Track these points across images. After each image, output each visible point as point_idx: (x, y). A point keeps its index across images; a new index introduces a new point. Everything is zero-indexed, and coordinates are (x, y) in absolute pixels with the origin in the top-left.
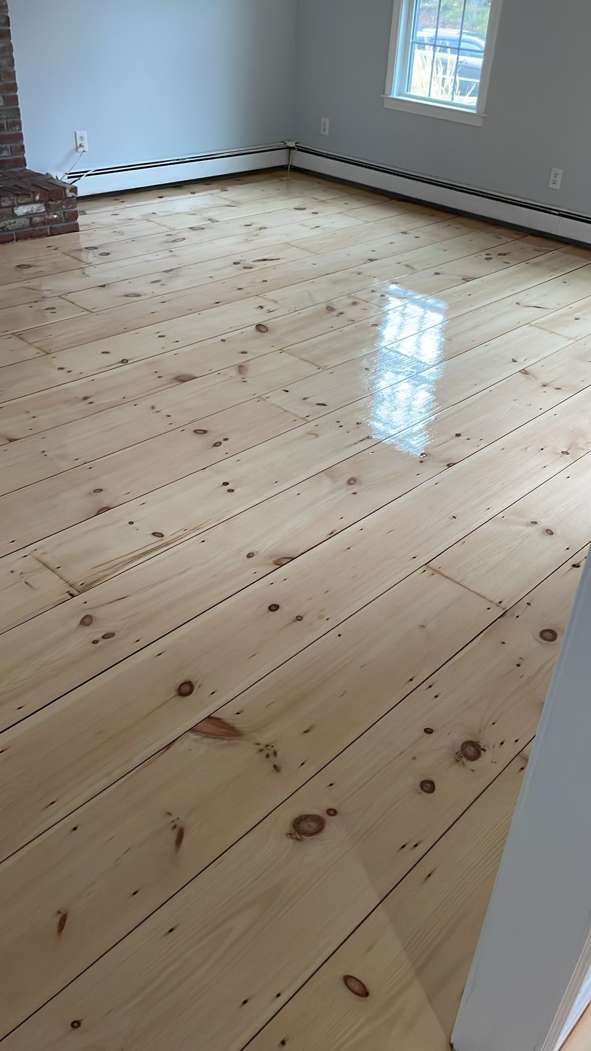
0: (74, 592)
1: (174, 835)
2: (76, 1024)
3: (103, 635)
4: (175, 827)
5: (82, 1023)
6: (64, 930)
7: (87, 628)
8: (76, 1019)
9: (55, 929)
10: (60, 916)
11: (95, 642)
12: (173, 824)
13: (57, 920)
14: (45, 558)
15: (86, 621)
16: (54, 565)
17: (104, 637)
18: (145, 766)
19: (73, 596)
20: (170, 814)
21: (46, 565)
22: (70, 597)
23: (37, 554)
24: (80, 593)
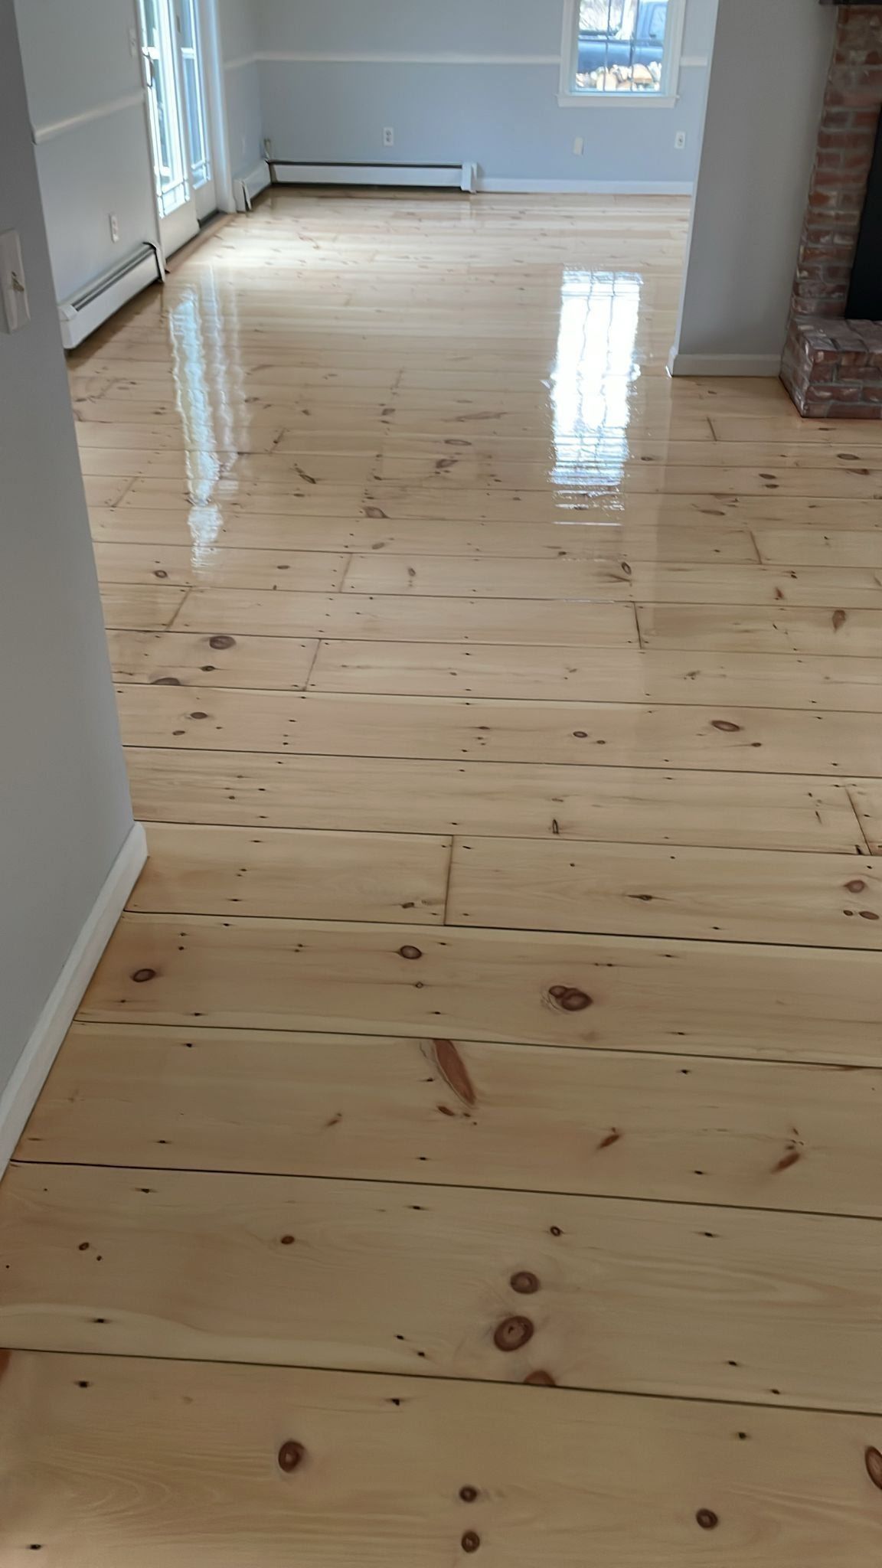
0: (864, 849)
1: (784, 1154)
2: (556, 1231)
3: (864, 910)
4: (791, 1148)
5: (563, 1235)
6: (605, 1148)
7: (850, 893)
8: (559, 1227)
9: (599, 1141)
10: (612, 1133)
11: (848, 913)
12: (791, 1144)
13: (608, 1134)
14: (857, 798)
15: (855, 887)
16: (863, 809)
17: (862, 914)
18: (809, 1069)
19: (860, 852)
20: (796, 1132)
21: (853, 806)
22: (855, 852)
23: (852, 790)
24: (871, 854)
